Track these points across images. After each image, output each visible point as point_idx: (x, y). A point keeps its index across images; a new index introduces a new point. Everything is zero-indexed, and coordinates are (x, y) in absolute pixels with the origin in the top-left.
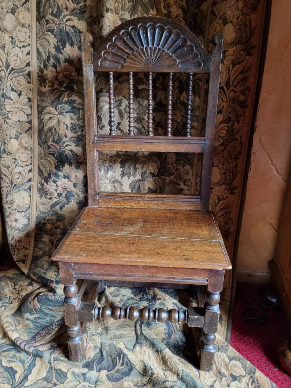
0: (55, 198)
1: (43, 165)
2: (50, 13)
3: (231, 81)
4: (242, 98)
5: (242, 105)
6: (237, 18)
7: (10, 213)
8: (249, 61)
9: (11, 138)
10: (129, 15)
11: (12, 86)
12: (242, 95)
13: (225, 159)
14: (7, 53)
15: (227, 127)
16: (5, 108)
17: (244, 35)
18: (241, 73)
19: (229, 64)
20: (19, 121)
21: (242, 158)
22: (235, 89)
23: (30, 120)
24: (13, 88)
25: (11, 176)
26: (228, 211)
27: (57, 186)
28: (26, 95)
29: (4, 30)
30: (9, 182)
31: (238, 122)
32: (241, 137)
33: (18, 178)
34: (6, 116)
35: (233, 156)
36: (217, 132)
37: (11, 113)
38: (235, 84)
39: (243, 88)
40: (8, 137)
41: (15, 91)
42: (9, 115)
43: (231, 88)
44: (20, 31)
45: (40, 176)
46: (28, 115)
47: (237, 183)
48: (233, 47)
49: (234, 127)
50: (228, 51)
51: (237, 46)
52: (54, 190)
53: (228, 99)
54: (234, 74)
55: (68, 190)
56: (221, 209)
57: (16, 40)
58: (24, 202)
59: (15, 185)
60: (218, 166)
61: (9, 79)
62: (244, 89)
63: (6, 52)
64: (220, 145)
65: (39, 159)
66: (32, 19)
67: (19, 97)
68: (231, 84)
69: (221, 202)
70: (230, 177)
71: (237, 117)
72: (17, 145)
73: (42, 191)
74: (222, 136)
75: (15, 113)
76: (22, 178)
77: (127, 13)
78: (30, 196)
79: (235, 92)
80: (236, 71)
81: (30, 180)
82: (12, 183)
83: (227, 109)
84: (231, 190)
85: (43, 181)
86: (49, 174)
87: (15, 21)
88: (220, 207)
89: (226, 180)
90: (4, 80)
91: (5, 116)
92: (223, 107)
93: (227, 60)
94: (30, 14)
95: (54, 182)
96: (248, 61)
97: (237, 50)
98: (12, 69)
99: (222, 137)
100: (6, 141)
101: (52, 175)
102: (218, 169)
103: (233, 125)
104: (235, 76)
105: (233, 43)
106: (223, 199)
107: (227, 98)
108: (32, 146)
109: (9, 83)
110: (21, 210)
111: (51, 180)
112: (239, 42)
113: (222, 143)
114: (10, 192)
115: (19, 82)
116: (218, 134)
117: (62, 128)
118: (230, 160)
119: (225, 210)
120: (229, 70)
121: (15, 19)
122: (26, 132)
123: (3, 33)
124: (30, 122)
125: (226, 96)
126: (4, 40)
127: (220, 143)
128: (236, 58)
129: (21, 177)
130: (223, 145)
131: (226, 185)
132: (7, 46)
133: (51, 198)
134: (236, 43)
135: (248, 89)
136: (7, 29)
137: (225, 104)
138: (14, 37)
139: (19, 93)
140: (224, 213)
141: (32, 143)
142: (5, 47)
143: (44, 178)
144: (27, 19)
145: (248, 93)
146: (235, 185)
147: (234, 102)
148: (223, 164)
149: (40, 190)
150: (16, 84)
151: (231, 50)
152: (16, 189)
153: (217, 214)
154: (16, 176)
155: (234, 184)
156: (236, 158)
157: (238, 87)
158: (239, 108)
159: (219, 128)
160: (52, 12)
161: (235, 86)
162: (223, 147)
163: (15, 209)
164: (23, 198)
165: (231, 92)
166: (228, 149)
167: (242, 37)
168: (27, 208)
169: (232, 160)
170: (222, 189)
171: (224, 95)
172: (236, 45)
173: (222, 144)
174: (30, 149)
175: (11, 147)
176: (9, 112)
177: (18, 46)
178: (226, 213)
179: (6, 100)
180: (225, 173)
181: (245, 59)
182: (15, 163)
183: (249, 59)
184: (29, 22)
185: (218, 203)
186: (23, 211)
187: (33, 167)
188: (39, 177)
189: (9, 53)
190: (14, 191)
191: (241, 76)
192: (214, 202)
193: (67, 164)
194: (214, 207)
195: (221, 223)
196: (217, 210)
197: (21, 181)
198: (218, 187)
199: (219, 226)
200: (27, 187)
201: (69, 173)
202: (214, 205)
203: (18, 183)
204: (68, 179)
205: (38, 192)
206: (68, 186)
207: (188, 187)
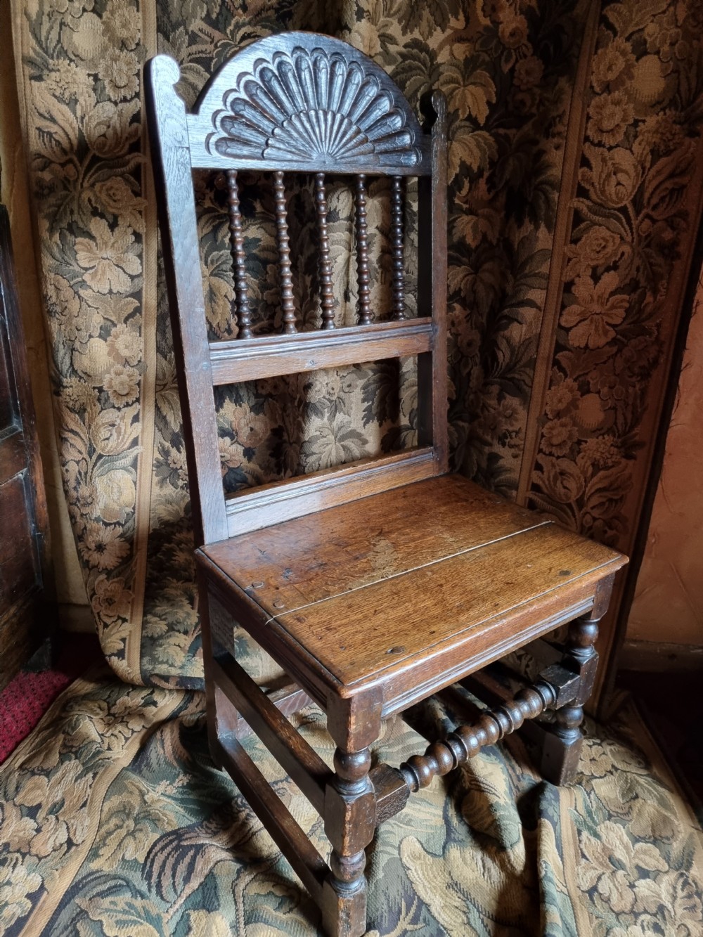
1: (168, 403)
2: (204, 15)
3: (647, 195)
4: (668, 235)
5: (666, 251)
6: (672, 44)
7: (85, 528)
8: (692, 149)
9: (90, 336)
10: (400, 27)
11: (93, 202)
12: (669, 229)
13: (618, 375)
14: (82, 118)
15: (629, 302)
16: (76, 260)
17: (684, 87)
18: (672, 175)
19: (645, 152)
20: (111, 292)
21: (659, 376)
22: (654, 214)
23: (137, 289)
24: (96, 209)
25: (89, 433)
26: (616, 497)
28: (130, 226)
29: (74, 58)
30: (83, 450)
31: (655, 291)
32: (658, 326)
33: (107, 439)
34: (80, 279)
35: (636, 370)
36: (604, 314)
37: (91, 271)
38: (654, 201)
39: (673, 211)
40: (84, 333)
41: (102, 216)
42: (87, 277)
43: (644, 211)
44: (115, 59)
45: (160, 430)
46: (132, 277)
47: (642, 432)
48: (657, 114)
49: (645, 302)
50: (644, 121)
51: (667, 111)
53: (635, 235)
54: (654, 177)
55: (233, 466)
56: (599, 490)
57: (106, 82)
58: (123, 498)
59: (100, 457)
60: (598, 392)
61: (86, 184)
62: (675, 215)
63: (79, 114)
64: (607, 343)
65: (159, 388)
66: (144, 27)
67: (112, 231)
68: (645, 202)
69: (601, 473)
70: (625, 419)
71: (654, 279)
72: (106, 353)
73: (164, 468)
74: (614, 322)
75: (100, 272)
76: (118, 439)
77: (395, 22)
78: (135, 483)
79: (654, 221)
80: (659, 172)
82: (91, 451)
83: (632, 261)
84: (628, 449)
85: (167, 444)
87: (104, 34)
88: (597, 483)
89: (615, 423)
90: (75, 188)
91: (75, 281)
92: (623, 254)
93: (640, 144)
94: (140, 14)
96: (689, 148)
97: (665, 121)
98: (95, 159)
99: (614, 326)
100: (77, 345)
102: (599, 401)
103: (643, 296)
104: (655, 183)
105: (659, 103)
106: (606, 468)
107: (632, 235)
108: (141, 354)
109: (86, 195)
110: (114, 521)
112: (673, 103)
113: (614, 339)
114: (86, 473)
115: (111, 193)
116: (606, 319)
117: (219, 311)
118: (629, 379)
119: (608, 494)
120: (643, 168)
121: (103, 27)
122: (126, 321)
123: (72, 64)
124: (137, 295)
125: (631, 229)
126: (75, 82)
127: (609, 340)
128: (661, 139)
129: (115, 435)
130: (616, 344)
131: (614, 436)
132: (81, 100)
133: (187, 485)
134: (665, 104)
135: (683, 215)
136: (83, 55)
137: (626, 249)
138: (100, 76)
139: (111, 221)
140: (604, 500)
141: (142, 347)
142: (76, 101)
143: (170, 436)
144: (132, 26)
145: (683, 224)
146: (637, 438)
147: (648, 246)
148: (611, 388)
149: (158, 465)
150: (104, 197)
151: (651, 121)
152: (102, 465)
153: (588, 499)
154: (104, 433)
155: (636, 434)
156: (645, 375)
157: (661, 209)
158: (660, 260)
159: (609, 304)
160: (208, 14)
161: (655, 208)
162: (615, 349)
163: (98, 520)
164: (119, 488)
165: (643, 220)
166: (627, 352)
167: (678, 91)
168: (128, 514)
169: (634, 379)
170: (604, 443)
171: (626, 226)
172: (663, 109)
173: (614, 341)
174: (136, 363)
175: (91, 359)
176: (86, 269)
177: (110, 100)
178: (610, 500)
179: (79, 239)
180: (614, 408)
181: (681, 144)
182: (99, 400)
183: (690, 143)
184: (139, 35)
185: (593, 475)
186: (118, 523)
187: (144, 408)
188: (159, 434)
189: (86, 118)
190: (97, 472)
191: (669, 185)
192: (584, 472)
193: (231, 400)
194: (584, 484)
195: (598, 523)
196: (589, 491)
197: (114, 446)
198: (595, 440)
199: (590, 528)
200: (127, 461)
201: (234, 424)
202: (582, 479)
203: (108, 452)
204: (232, 439)
205: (154, 472)
206: (232, 455)
207: (513, 450)
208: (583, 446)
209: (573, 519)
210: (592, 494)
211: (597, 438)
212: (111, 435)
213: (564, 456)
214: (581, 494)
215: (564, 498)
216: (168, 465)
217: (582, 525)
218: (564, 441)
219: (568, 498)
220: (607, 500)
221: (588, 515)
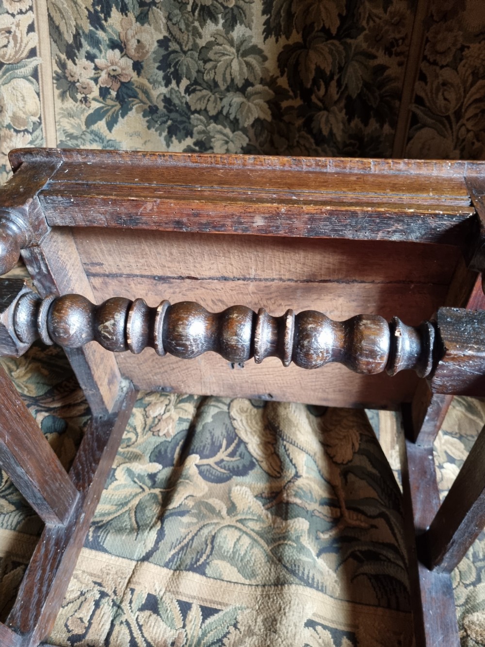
0: (94, 99)
1: (61, 12)
27: (96, 68)
33: (6, 46)
45: (55, 42)
52: (91, 79)
55: (123, 80)
56: (476, 101)
58: (27, 107)
59: (2, 65)
69: (479, 82)
73: (63, 80)
76: (15, 46)
78: (38, 94)
81: (33, 53)
85: (63, 56)
86: (76, 36)
88: (475, 93)
95: (91, 57)
101: (83, 40)
110: (22, 128)
111: (83, 52)
129: (12, 42)
133: (85, 99)
140: (478, 111)
143: (64, 48)
149: (58, 78)
152: (4, 74)
153: (466, 111)
154: (1, 40)
163: (9, 127)
164: (23, 97)
168: (34, 123)
185: (472, 85)
186: (26, 131)
187: (37, 17)
188: (54, 45)
192: (464, 82)
193: (117, 8)
194: (462, 94)
195: (471, 134)
196: (467, 102)
197: (13, 54)
198: (477, 45)
199: (464, 140)
200: (28, 70)
201: (121, 35)
202: (462, 90)
203: (8, 60)
204: (121, 51)
205: (55, 85)
206: (123, 69)
207: (398, 59)
208: (466, 52)
209: (450, 132)
210: (470, 105)
211: (480, 43)
212: (9, 42)
213: (447, 65)
214: (459, 105)
215: (444, 110)
216: (66, 78)
217: (458, 138)
218: (449, 48)
219: (447, 110)
220: (480, 112)
221: (464, 127)
